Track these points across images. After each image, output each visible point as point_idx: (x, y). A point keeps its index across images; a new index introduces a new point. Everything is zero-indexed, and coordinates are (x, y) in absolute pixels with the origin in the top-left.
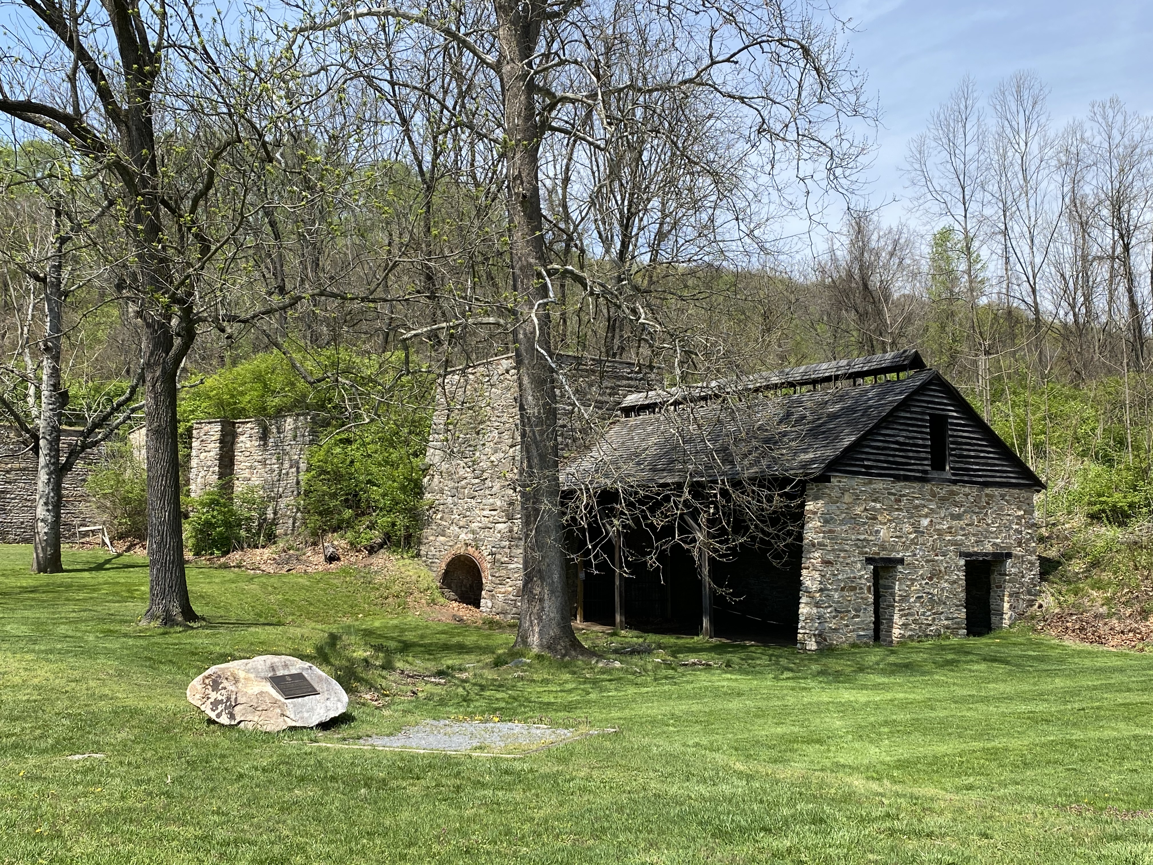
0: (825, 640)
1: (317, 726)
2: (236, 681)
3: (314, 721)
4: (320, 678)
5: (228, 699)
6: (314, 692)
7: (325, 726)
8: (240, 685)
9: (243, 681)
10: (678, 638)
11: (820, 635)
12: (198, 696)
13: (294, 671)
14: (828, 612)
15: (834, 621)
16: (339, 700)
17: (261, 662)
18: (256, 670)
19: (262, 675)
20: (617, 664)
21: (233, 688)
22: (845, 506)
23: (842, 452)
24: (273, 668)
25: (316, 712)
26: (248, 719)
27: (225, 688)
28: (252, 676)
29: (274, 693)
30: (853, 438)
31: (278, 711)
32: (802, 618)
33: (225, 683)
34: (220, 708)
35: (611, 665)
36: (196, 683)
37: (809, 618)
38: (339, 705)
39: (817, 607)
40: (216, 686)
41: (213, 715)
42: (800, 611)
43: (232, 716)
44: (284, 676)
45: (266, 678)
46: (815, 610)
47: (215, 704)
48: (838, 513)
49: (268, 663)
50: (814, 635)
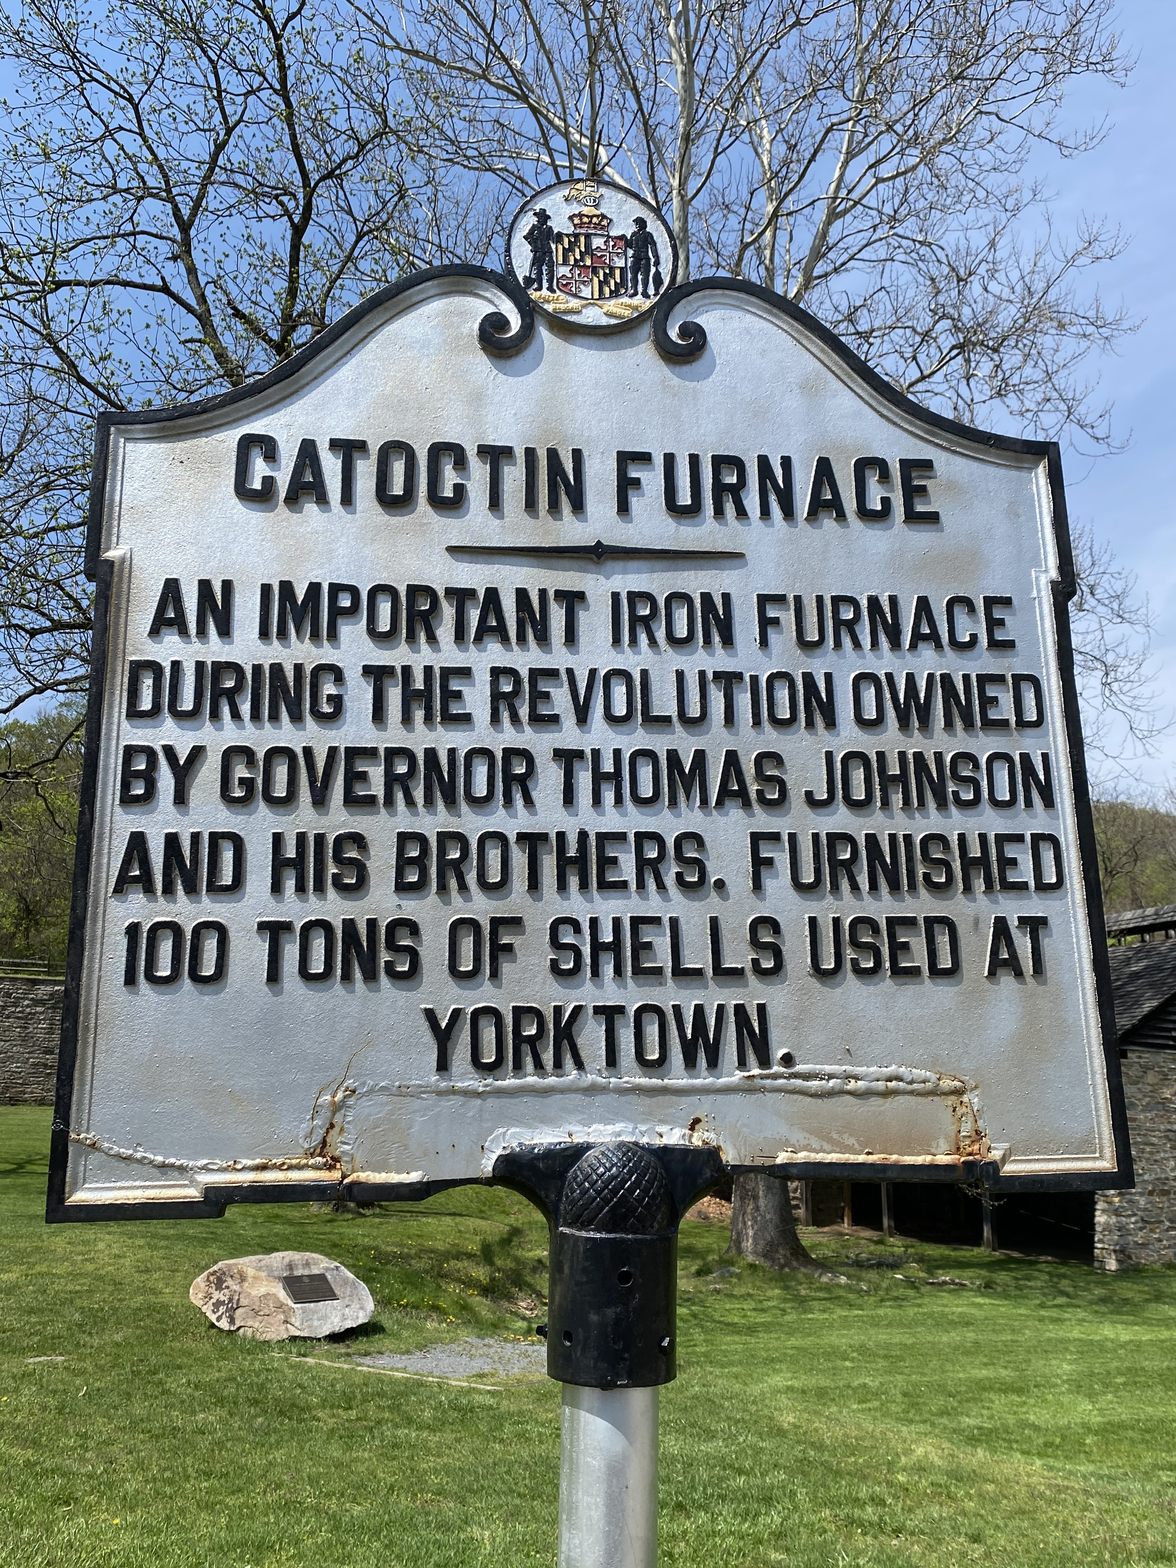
0: (1130, 1258)
1: (326, 1337)
2: (243, 1279)
3: (326, 1331)
4: (346, 1281)
5: (231, 1300)
6: (333, 1296)
7: (335, 1338)
8: (246, 1284)
9: (250, 1280)
10: (955, 1249)
11: (1122, 1251)
12: (200, 1296)
13: (315, 1271)
14: (1131, 1223)
15: (1141, 1234)
16: (362, 1308)
17: (279, 1259)
18: (269, 1268)
19: (276, 1274)
20: (843, 1280)
21: (236, 1288)
22: (1149, 1088)
23: (1140, 1021)
24: (291, 1266)
25: (329, 1321)
26: (248, 1324)
27: (227, 1287)
28: (263, 1274)
29: (282, 1295)
30: (1155, 1003)
31: (282, 1317)
32: (1098, 1228)
33: (229, 1282)
34: (222, 1309)
35: (836, 1281)
36: (200, 1280)
37: (1107, 1228)
38: (361, 1314)
39: (1117, 1215)
40: (219, 1284)
41: (213, 1318)
42: (1097, 1219)
43: (232, 1321)
44: (302, 1276)
45: (279, 1278)
46: (1114, 1220)
47: (218, 1304)
48: (1140, 1096)
49: (287, 1260)
50: (1115, 1251)
